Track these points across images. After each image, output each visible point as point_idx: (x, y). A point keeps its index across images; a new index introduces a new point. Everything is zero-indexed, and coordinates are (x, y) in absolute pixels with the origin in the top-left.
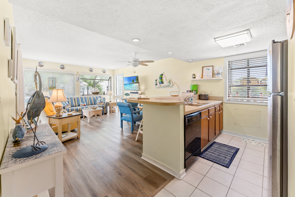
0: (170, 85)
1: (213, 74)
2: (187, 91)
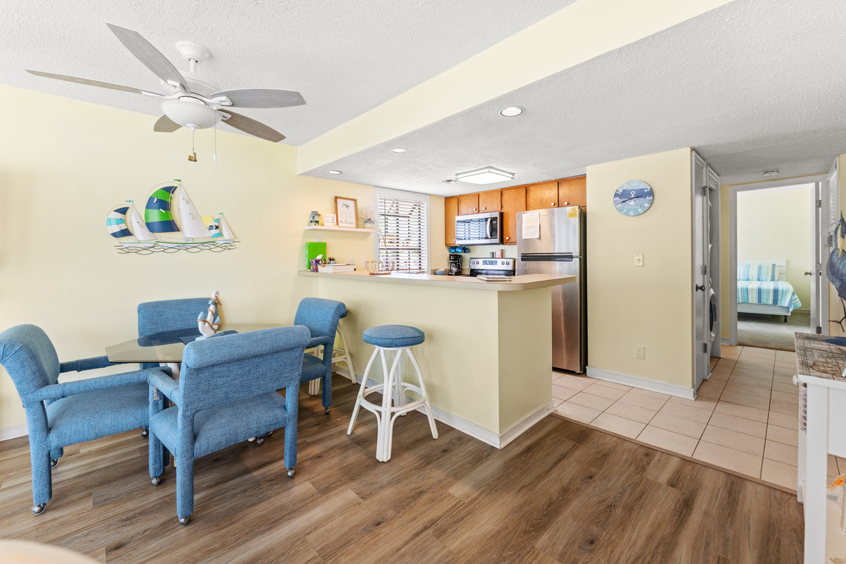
1: (357, 219)
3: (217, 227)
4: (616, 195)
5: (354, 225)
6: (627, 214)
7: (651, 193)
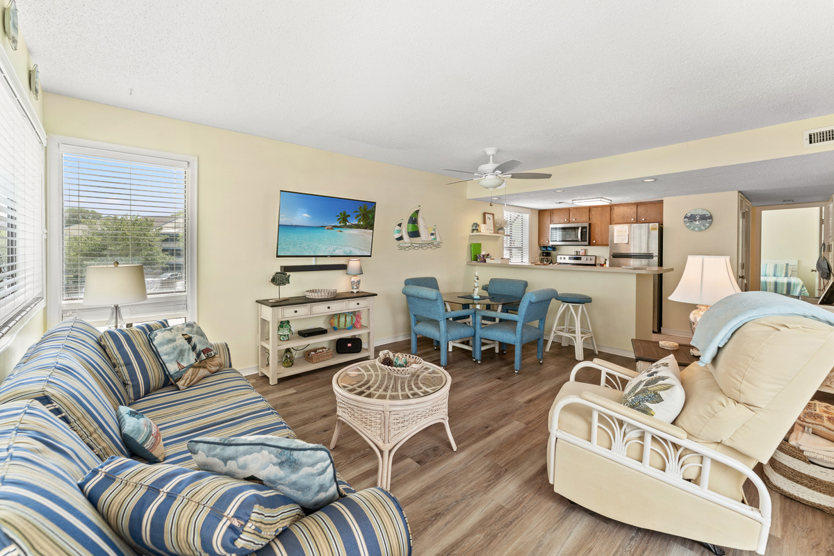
0: (435, 243)
3: (432, 234)
4: (686, 217)
5: (493, 232)
6: (693, 230)
7: (711, 217)
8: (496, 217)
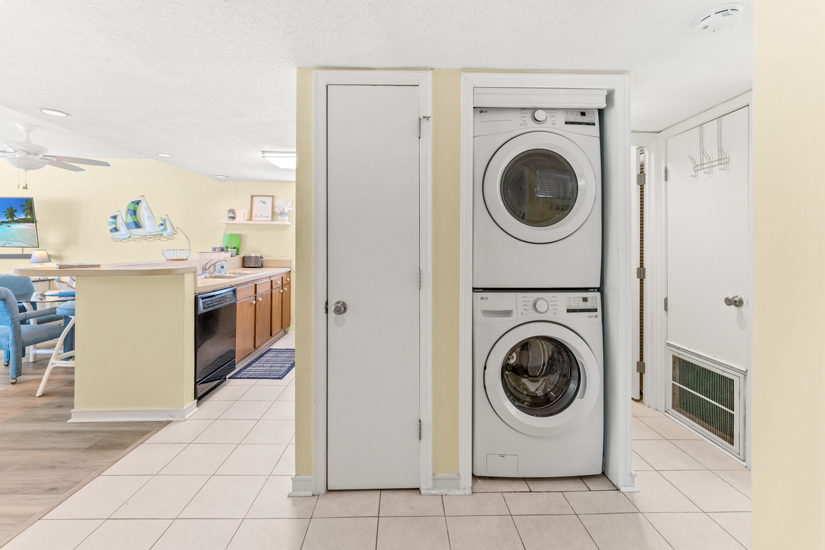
0: (165, 234)
1: (273, 213)
2: (214, 250)
3: (162, 225)
5: (270, 219)
8: (278, 203)
